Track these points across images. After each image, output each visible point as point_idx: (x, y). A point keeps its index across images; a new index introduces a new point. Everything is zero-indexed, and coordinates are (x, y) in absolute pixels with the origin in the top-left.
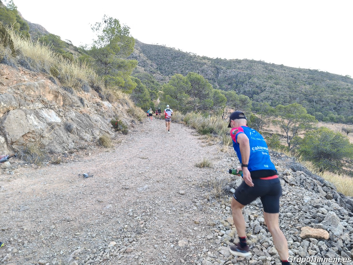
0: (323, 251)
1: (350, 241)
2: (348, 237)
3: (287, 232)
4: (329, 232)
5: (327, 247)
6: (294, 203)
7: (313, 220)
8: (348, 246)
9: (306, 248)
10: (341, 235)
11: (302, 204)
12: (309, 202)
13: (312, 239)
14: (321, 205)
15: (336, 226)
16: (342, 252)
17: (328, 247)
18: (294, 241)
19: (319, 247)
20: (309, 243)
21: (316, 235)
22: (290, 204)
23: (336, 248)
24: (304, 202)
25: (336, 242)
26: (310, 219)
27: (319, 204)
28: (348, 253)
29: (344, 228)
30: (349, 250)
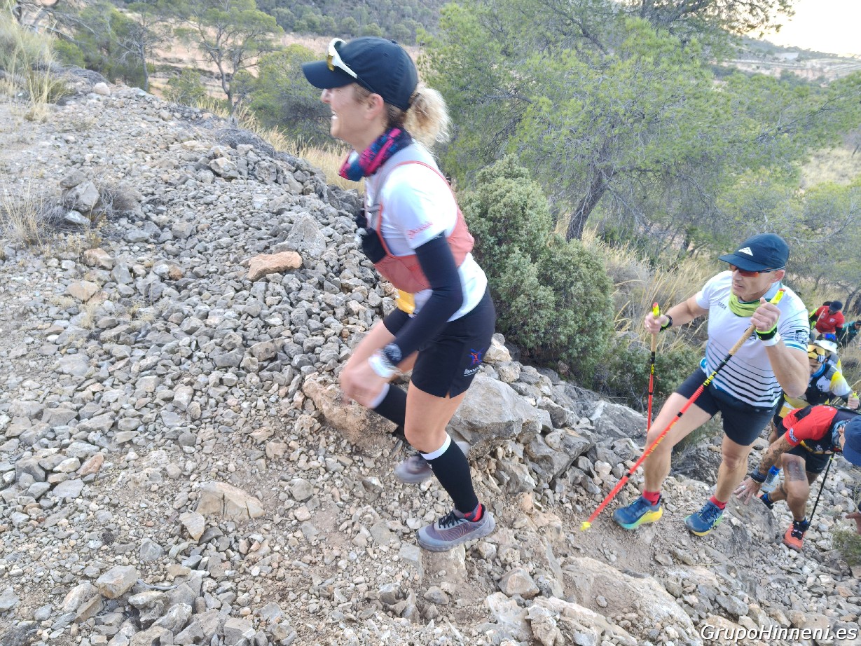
0: (292, 291)
1: (338, 260)
2: (333, 254)
3: (222, 277)
4: (300, 254)
5: (299, 282)
6: (235, 214)
7: (274, 239)
8: (334, 269)
9: (260, 296)
10: (323, 253)
11: (251, 213)
12: (264, 207)
13: (269, 276)
14: (287, 206)
15: (313, 239)
16: (326, 284)
17: (302, 282)
18: (237, 291)
19: (286, 287)
20: (267, 285)
21: (277, 265)
22: (225, 219)
23: (315, 279)
24: (254, 208)
25: (313, 268)
26: (268, 238)
27: (283, 207)
28: (335, 283)
29: (328, 239)
30: (338, 276)
